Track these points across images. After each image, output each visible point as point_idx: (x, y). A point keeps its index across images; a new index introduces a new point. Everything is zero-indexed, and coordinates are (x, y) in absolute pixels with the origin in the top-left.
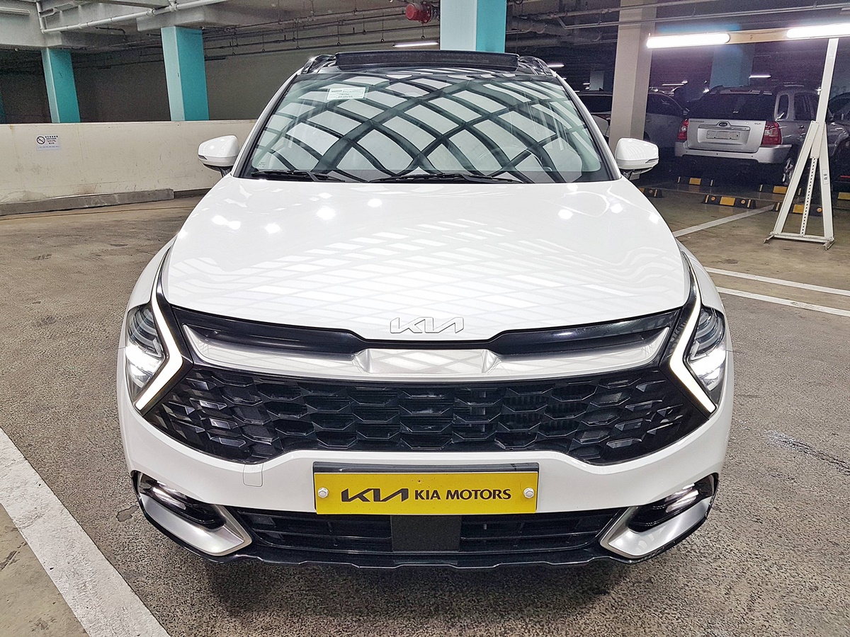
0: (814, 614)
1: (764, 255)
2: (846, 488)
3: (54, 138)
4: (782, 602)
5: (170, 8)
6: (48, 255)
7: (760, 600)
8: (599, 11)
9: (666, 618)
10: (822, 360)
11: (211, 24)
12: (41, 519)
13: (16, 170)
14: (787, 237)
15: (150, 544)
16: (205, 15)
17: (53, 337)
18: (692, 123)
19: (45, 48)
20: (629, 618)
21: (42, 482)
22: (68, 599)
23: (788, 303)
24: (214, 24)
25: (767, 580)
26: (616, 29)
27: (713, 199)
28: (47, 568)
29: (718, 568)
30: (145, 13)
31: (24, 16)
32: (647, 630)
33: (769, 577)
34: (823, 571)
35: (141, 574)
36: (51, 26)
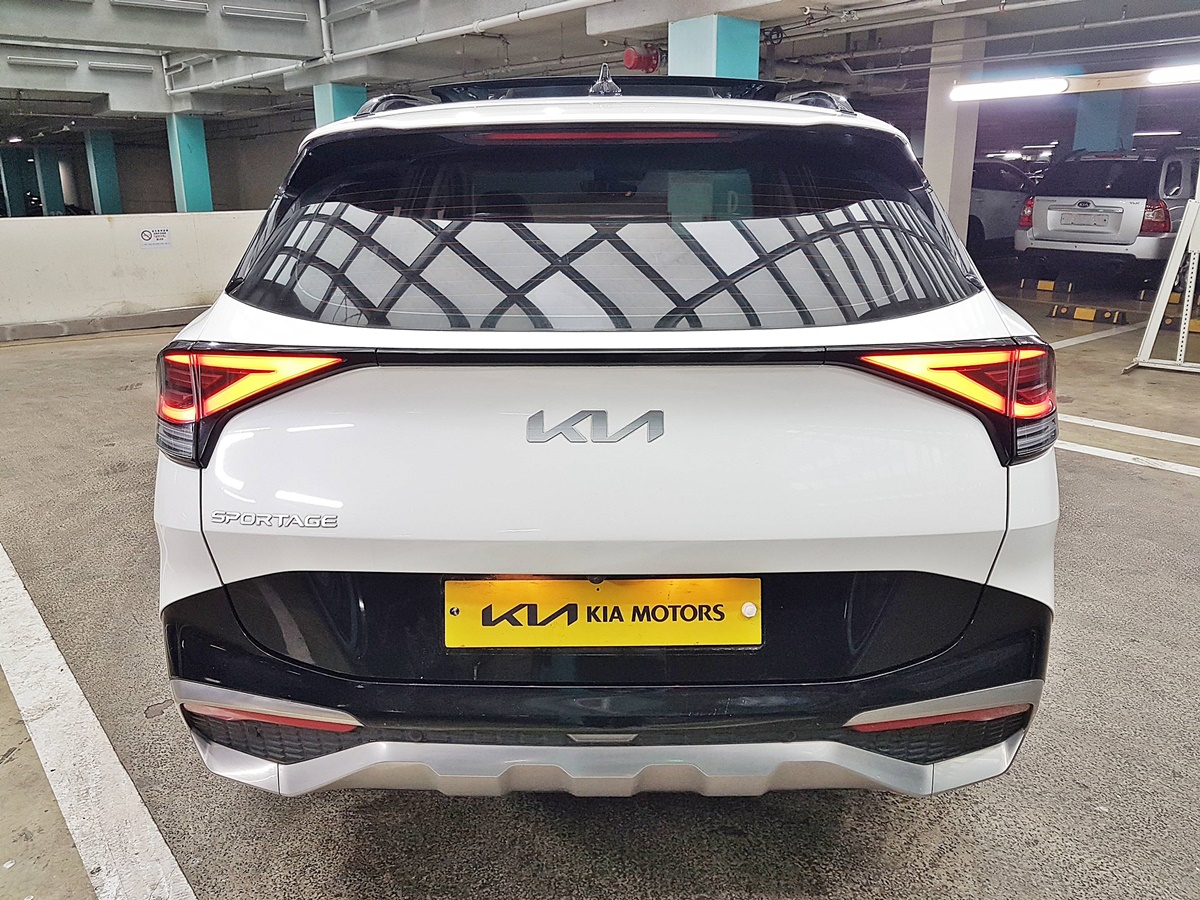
0: (1020, 875)
1: (1117, 391)
2: (1126, 714)
3: (164, 232)
4: (981, 858)
5: (324, 60)
6: (138, 384)
7: (951, 854)
8: (896, 50)
9: (813, 869)
10: (1151, 539)
11: (376, 79)
12: (55, 711)
13: (115, 275)
14: (1157, 366)
15: (177, 747)
16: (368, 68)
17: (120, 489)
18: (1040, 202)
19: (170, 114)
20: (762, 866)
21: (65, 667)
22: (64, 807)
23: (1128, 458)
24: (381, 79)
25: (970, 828)
26: (926, 74)
27: (1064, 311)
28: (47, 770)
29: (906, 810)
30: (294, 66)
31: (147, 74)
32: (782, 883)
33: (974, 824)
34: (1053, 820)
35: (158, 782)
36: (179, 86)
